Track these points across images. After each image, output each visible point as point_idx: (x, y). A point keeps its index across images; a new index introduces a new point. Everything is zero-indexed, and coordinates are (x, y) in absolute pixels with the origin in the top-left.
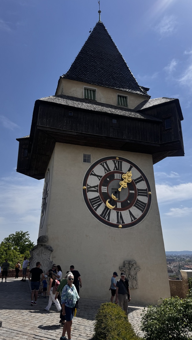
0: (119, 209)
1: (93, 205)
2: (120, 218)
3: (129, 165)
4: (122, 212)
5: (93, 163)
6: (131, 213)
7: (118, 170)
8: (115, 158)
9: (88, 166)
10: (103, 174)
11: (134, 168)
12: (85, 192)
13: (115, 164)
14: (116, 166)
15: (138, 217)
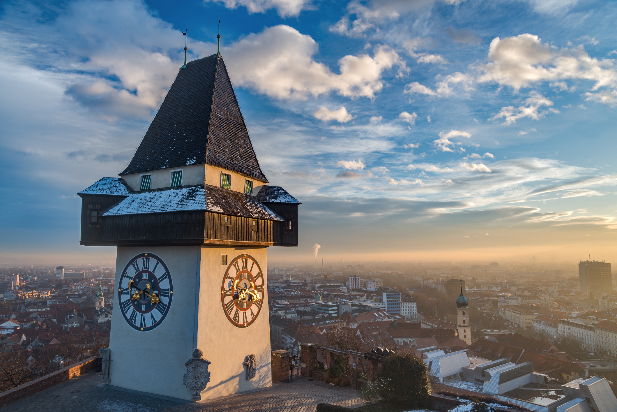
0: (245, 310)
1: (228, 309)
2: (245, 317)
3: (252, 262)
4: (247, 311)
6: (251, 311)
8: (243, 256)
9: (225, 268)
11: (255, 265)
12: (223, 296)
13: (243, 262)
14: (243, 265)
15: (255, 313)
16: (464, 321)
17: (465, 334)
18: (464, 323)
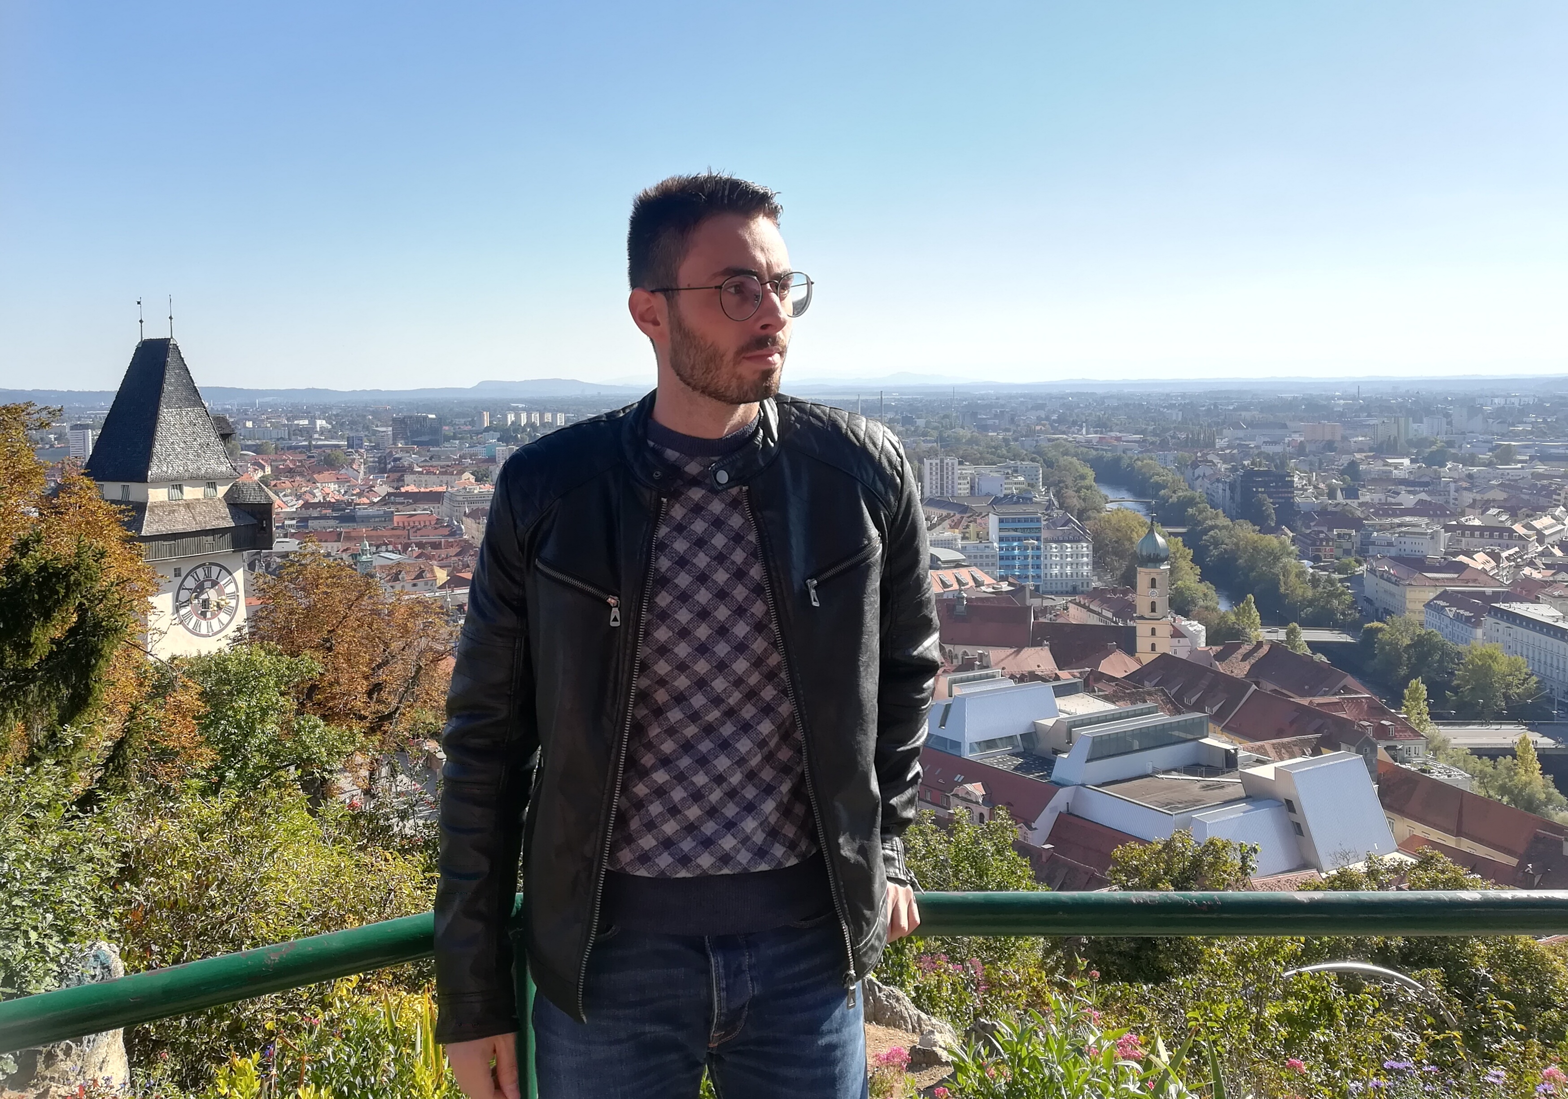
0: (209, 619)
1: (185, 620)
2: (210, 626)
3: (219, 568)
5: (183, 576)
6: (219, 621)
7: (208, 577)
8: (204, 564)
9: (180, 579)
10: (193, 586)
11: (223, 571)
12: (177, 609)
13: (205, 571)
14: (205, 574)
15: (225, 622)
16: (1153, 603)
17: (1153, 640)
18: (1153, 610)
